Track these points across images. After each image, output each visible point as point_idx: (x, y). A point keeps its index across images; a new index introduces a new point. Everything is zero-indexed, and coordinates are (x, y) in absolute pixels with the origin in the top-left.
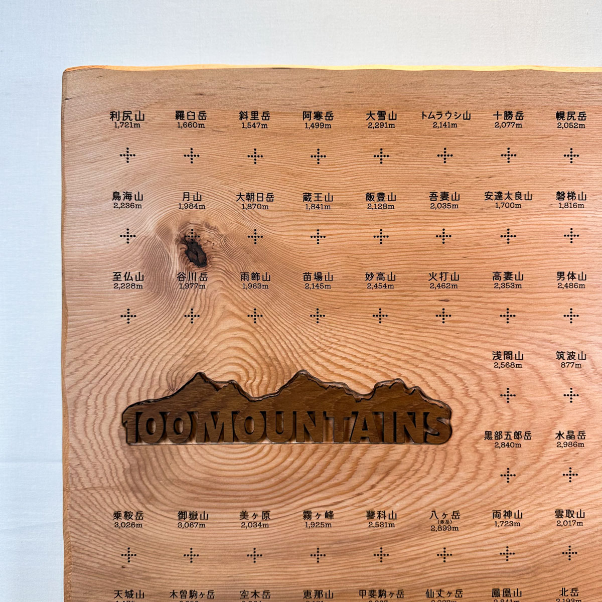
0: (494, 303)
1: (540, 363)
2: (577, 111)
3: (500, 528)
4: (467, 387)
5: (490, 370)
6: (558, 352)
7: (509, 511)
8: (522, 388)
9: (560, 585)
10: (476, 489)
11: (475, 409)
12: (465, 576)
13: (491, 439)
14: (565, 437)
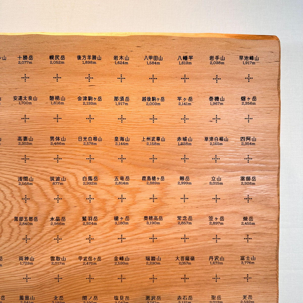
0: (19, 152)
1: (42, 183)
2: (60, 55)
3: (23, 265)
4: (5, 195)
5: (16, 186)
6: (51, 177)
7: (27, 257)
8: (33, 195)
9: (54, 295)
10: (10, 246)
11: (9, 206)
12: (6, 289)
13: (17, 221)
14: (55, 220)
